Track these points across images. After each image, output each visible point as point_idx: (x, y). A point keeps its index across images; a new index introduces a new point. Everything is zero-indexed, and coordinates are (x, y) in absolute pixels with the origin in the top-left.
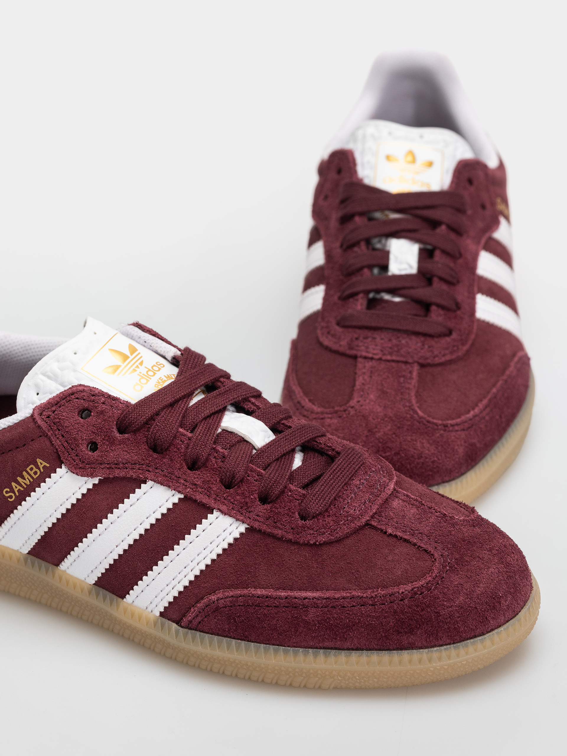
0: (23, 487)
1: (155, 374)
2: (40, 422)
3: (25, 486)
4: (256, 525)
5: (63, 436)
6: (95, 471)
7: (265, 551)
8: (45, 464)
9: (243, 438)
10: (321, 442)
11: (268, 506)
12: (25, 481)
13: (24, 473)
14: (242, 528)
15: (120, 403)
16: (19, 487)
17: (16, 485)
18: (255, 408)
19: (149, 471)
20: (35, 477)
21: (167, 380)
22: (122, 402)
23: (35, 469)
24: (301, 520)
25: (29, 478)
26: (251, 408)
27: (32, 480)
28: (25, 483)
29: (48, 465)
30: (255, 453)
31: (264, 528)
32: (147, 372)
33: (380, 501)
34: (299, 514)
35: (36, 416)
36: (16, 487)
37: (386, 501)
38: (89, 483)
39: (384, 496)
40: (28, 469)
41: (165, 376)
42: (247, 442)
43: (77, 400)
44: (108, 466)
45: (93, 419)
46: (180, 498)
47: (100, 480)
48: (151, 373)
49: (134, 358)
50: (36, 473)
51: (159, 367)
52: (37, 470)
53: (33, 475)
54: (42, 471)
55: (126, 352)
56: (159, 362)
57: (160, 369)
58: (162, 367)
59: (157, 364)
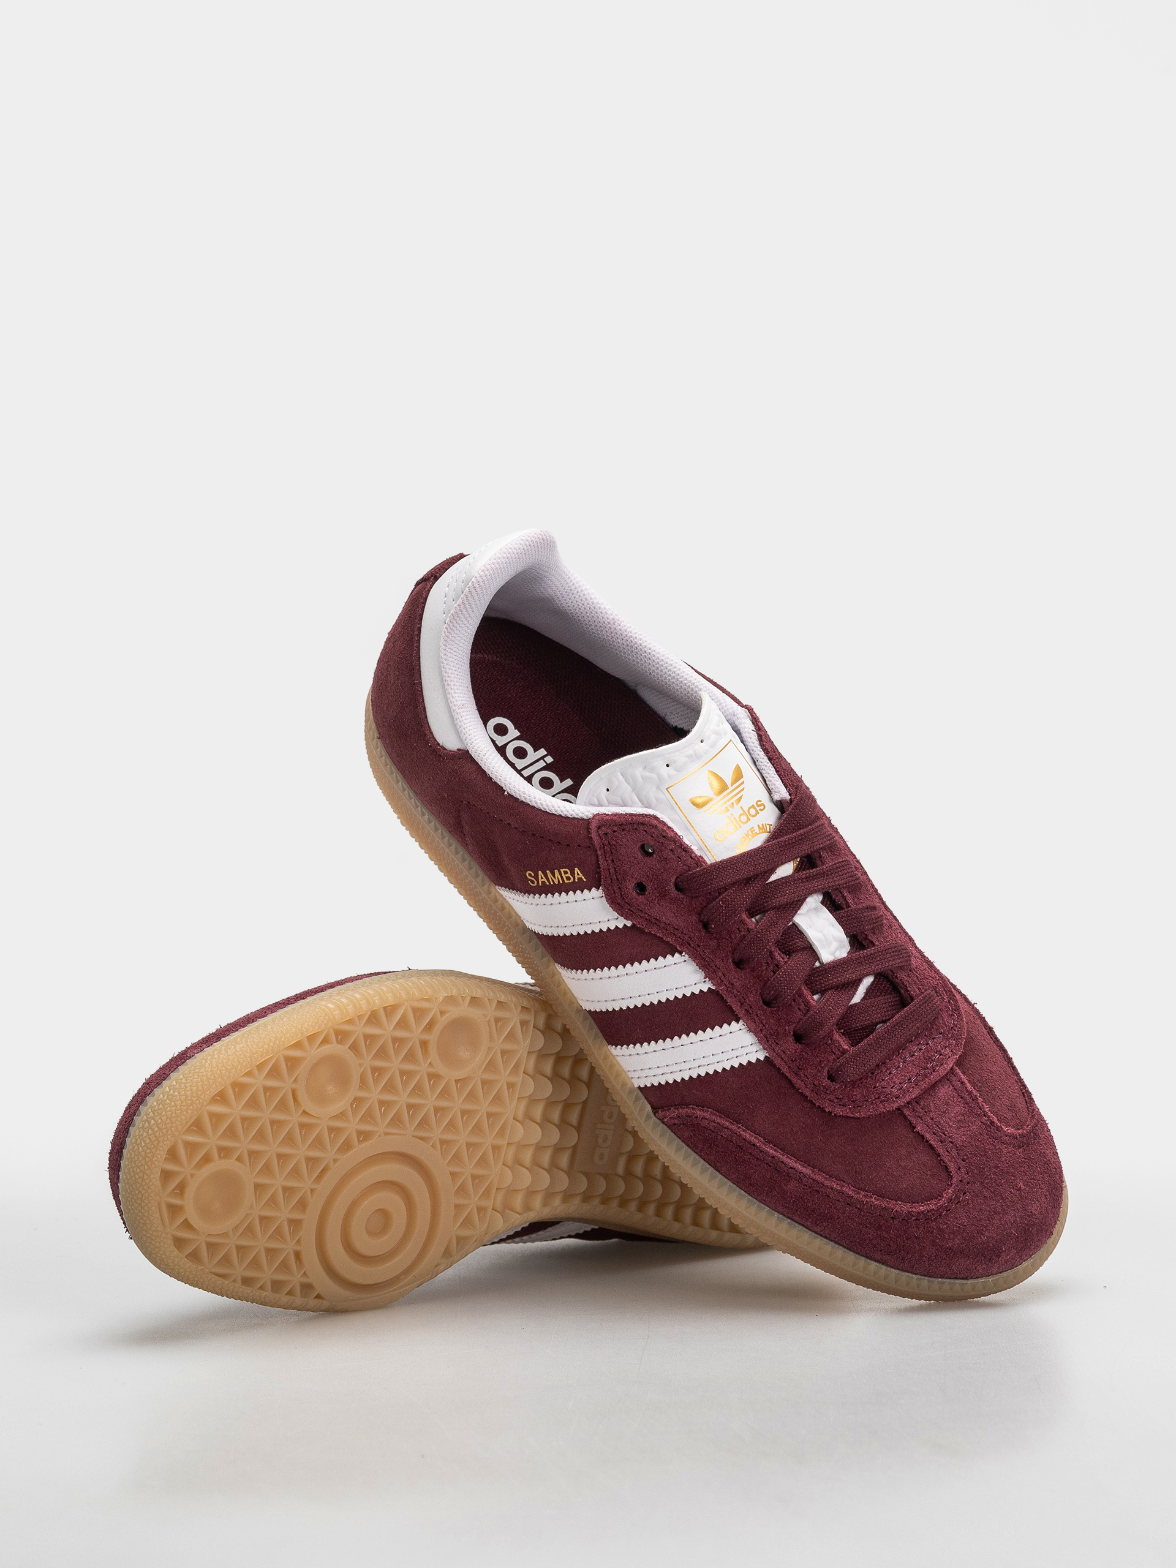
0: (550, 883)
1: (749, 820)
2: (594, 835)
3: (552, 883)
4: (778, 1062)
5: (613, 861)
6: (632, 916)
7: (775, 1093)
8: (581, 875)
9: (811, 945)
10: (898, 976)
11: (799, 1046)
12: (556, 878)
13: (556, 871)
14: (761, 1056)
15: (691, 857)
16: (544, 879)
17: (543, 876)
18: (844, 903)
19: (690, 945)
20: (566, 881)
21: (759, 834)
22: (693, 855)
23: (569, 875)
24: (828, 1079)
25: (560, 879)
26: (839, 901)
27: (561, 882)
28: (553, 880)
29: (585, 880)
30: (817, 968)
31: (785, 1070)
32: (741, 815)
33: (925, 1085)
34: (828, 1071)
35: (593, 826)
36: (542, 878)
37: (934, 1086)
38: (621, 922)
39: (934, 1077)
40: (562, 870)
41: (758, 826)
42: (814, 950)
43: (644, 833)
44: (647, 918)
45: (652, 861)
46: (709, 988)
47: (633, 925)
48: (744, 818)
49: (733, 790)
50: (568, 878)
51: (758, 809)
52: (571, 877)
53: (565, 878)
54: (576, 881)
55: (728, 778)
56: (761, 801)
57: (757, 813)
58: (761, 810)
59: (759, 803)
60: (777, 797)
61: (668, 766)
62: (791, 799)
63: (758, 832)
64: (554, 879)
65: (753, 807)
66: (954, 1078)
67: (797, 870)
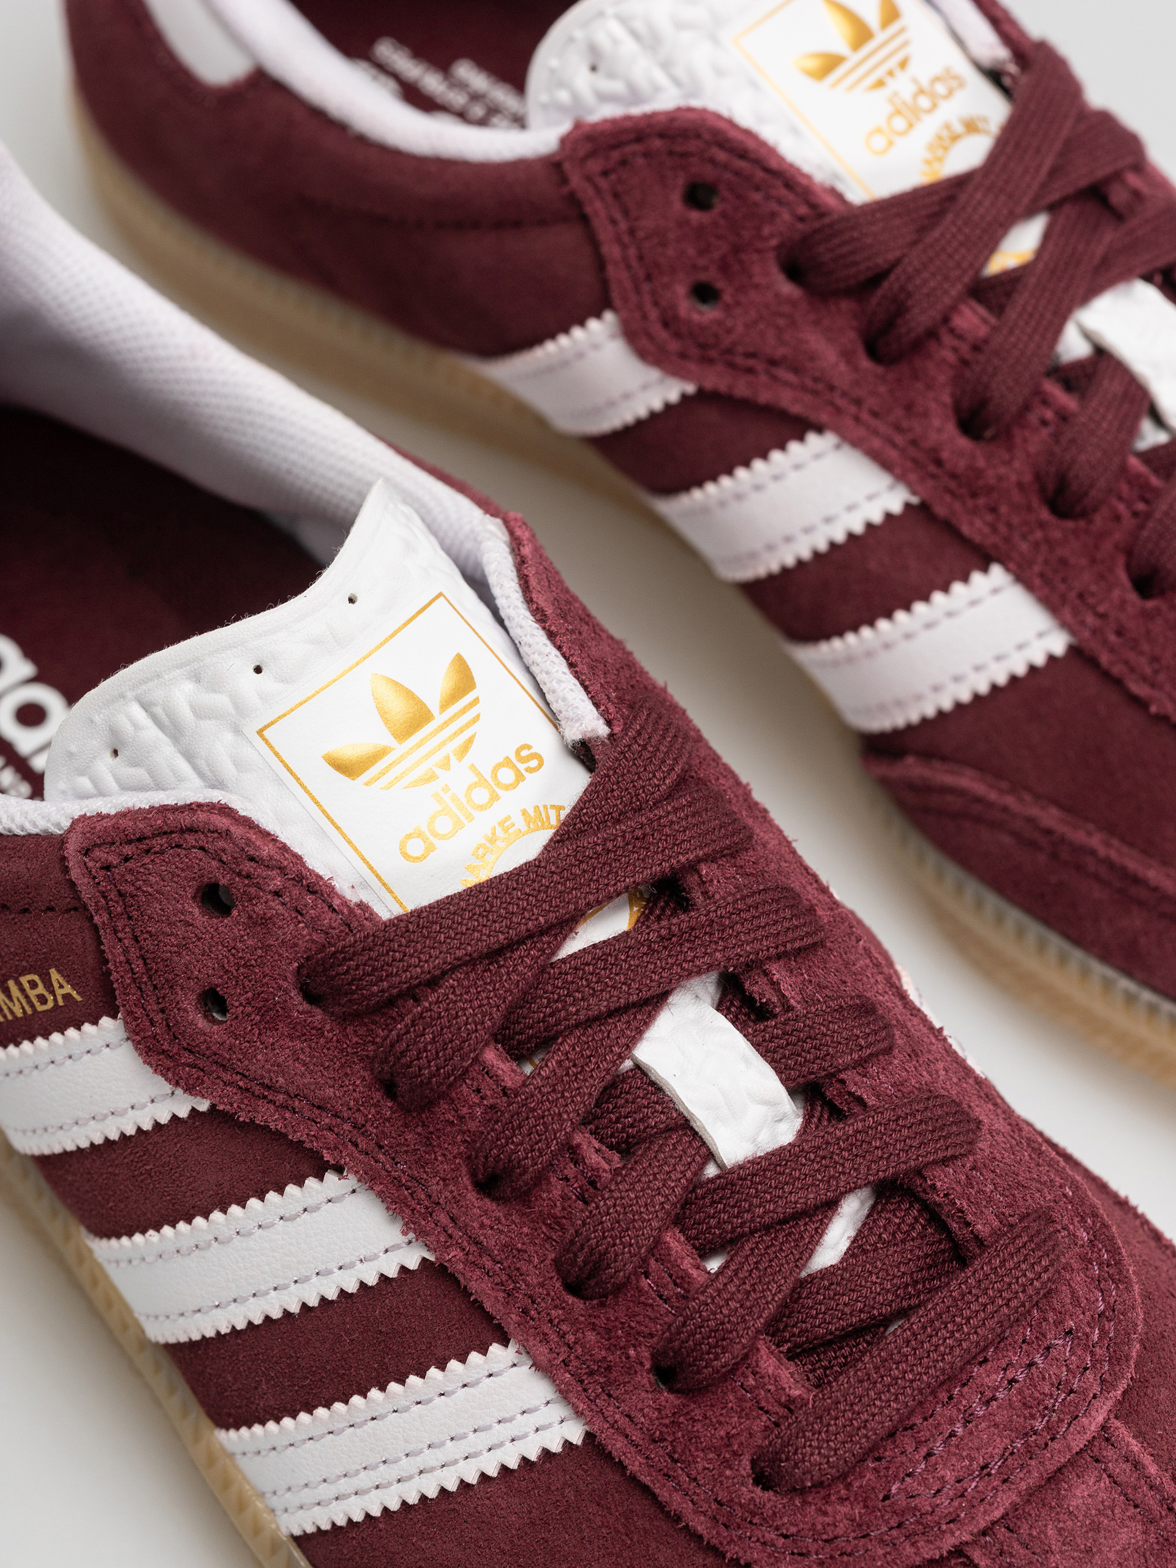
1: (494, 797)
2: (76, 873)
3: (10, 1017)
4: (617, 1446)
5: (136, 939)
6: (203, 1083)
7: (617, 1531)
8: (68, 989)
9: (687, 1121)
10: (939, 1184)
11: (668, 1398)
13: (13, 984)
14: (575, 1433)
15: (330, 906)
18: (775, 999)
19: (356, 1145)
20: (39, 1008)
21: (527, 833)
22: (336, 902)
23: (41, 989)
24: (756, 1482)
25: (24, 1001)
26: (762, 995)
27: (29, 1011)
28: (9, 1009)
29: (79, 998)
30: (711, 1181)
31: (635, 1464)
32: (471, 788)
33: (1025, 1481)
34: (754, 1463)
35: (71, 848)
37: (1055, 1478)
38: (182, 1106)
39: (1056, 1456)
40: (24, 980)
42: (695, 1134)
43: (200, 854)
44: (241, 1083)
45: (230, 927)
46: (424, 1260)
47: (213, 1107)
48: (481, 796)
49: (446, 724)
50: (43, 1000)
51: (522, 767)
52: (46, 994)
53: (35, 1001)
54: (61, 1003)
55: (432, 694)
56: (529, 747)
57: (520, 778)
58: (530, 770)
59: (524, 753)
60: (574, 733)
61: (258, 670)
62: (611, 736)
63: (524, 828)
64: (10, 1004)
65: (507, 762)
66: (1109, 1453)
67: (642, 922)
